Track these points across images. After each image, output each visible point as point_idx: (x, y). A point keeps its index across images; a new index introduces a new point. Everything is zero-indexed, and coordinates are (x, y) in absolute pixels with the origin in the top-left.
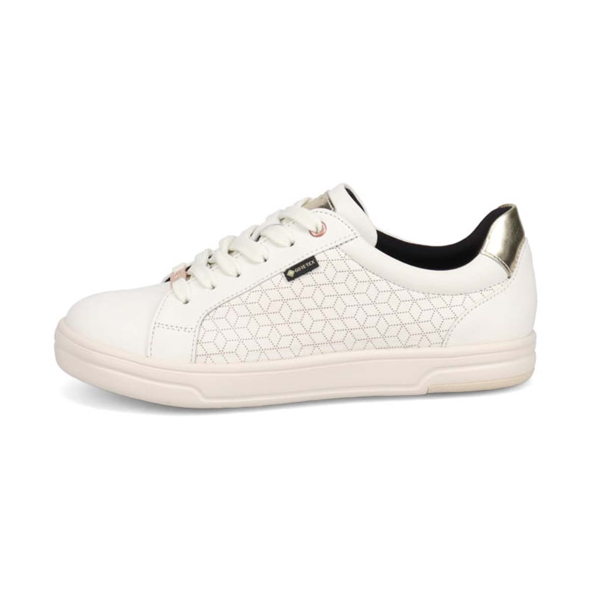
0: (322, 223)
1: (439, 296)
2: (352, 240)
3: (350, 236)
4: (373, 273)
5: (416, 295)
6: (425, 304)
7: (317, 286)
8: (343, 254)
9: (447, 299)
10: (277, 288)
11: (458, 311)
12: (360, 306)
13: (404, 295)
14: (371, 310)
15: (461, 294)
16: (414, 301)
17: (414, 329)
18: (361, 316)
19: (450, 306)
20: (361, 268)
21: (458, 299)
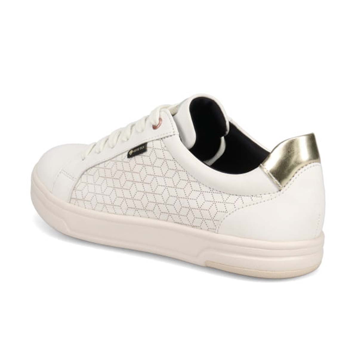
0: (160, 119)
1: (220, 193)
2: (171, 136)
3: (170, 132)
4: (180, 165)
5: (204, 189)
6: (209, 197)
7: (144, 165)
8: (163, 146)
9: (225, 196)
10: (122, 161)
11: (230, 207)
12: (166, 187)
13: (196, 186)
14: (172, 192)
15: (237, 195)
16: (202, 192)
17: (197, 213)
18: (166, 195)
19: (225, 202)
20: (172, 159)
21: (233, 199)
